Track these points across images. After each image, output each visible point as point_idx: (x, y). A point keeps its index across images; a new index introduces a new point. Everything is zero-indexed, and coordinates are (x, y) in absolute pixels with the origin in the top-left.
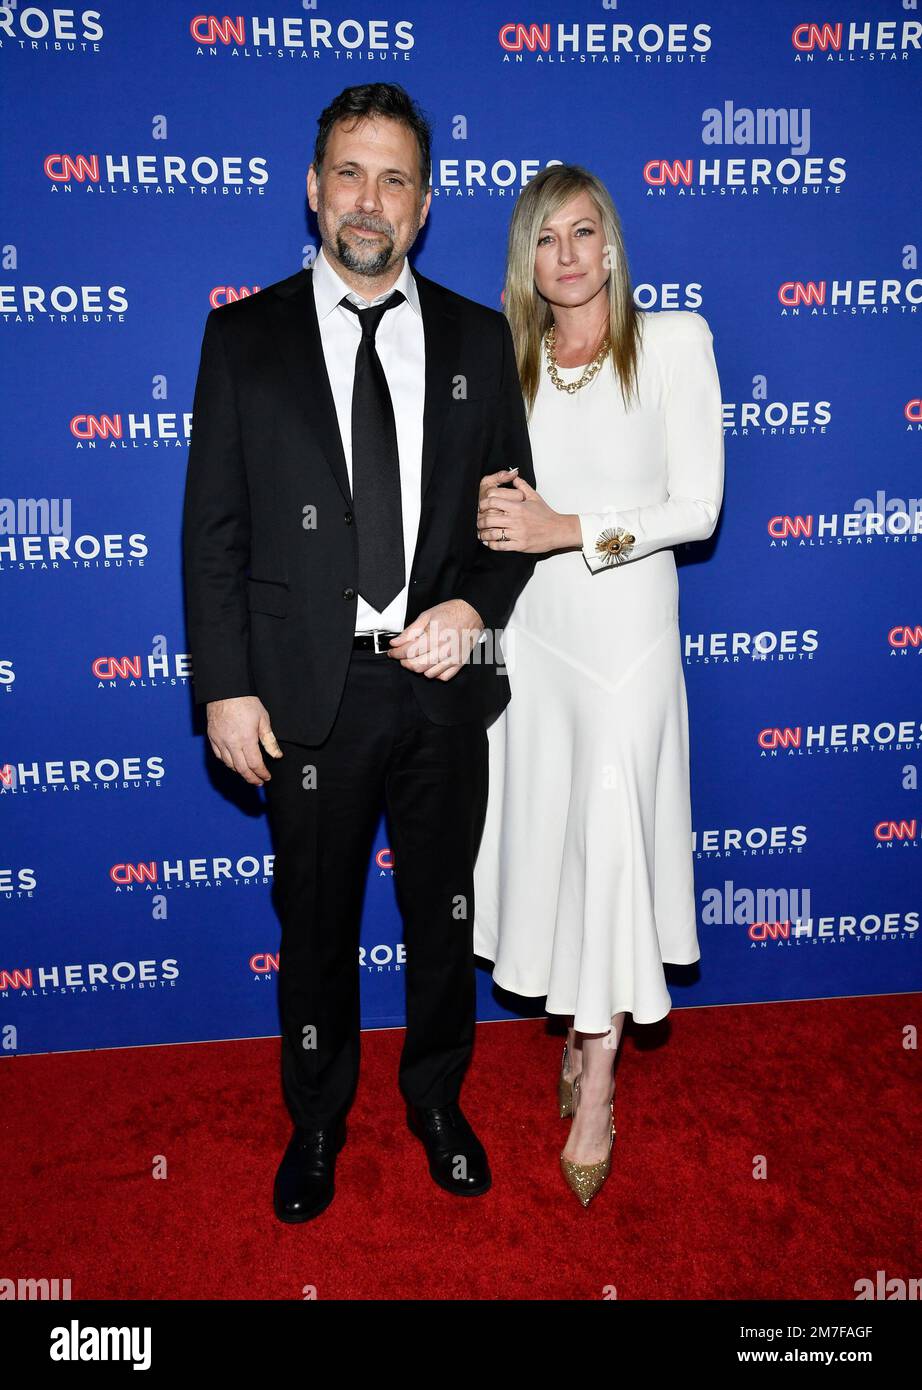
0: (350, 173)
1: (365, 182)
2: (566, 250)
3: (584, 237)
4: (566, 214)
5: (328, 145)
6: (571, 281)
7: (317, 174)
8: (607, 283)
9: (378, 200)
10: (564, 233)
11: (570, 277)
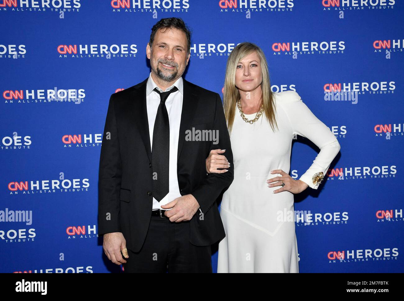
0: (163, 47)
1: (169, 49)
2: (246, 71)
3: (253, 67)
4: (247, 59)
5: (155, 37)
6: (248, 82)
7: (151, 46)
8: (261, 84)
9: (173, 56)
10: (246, 65)
11: (247, 81)
